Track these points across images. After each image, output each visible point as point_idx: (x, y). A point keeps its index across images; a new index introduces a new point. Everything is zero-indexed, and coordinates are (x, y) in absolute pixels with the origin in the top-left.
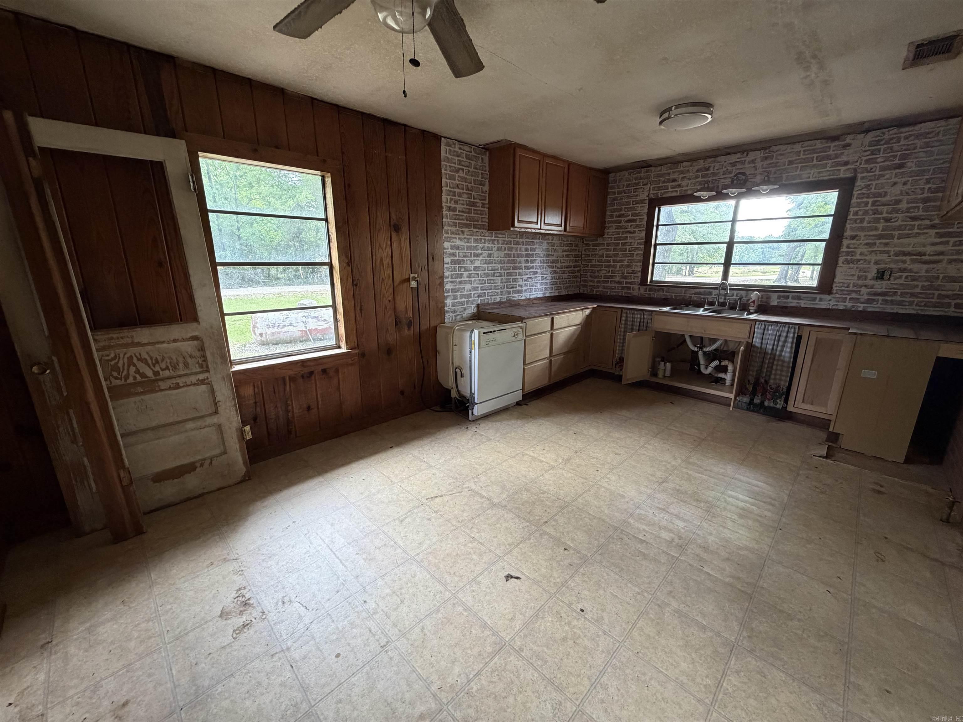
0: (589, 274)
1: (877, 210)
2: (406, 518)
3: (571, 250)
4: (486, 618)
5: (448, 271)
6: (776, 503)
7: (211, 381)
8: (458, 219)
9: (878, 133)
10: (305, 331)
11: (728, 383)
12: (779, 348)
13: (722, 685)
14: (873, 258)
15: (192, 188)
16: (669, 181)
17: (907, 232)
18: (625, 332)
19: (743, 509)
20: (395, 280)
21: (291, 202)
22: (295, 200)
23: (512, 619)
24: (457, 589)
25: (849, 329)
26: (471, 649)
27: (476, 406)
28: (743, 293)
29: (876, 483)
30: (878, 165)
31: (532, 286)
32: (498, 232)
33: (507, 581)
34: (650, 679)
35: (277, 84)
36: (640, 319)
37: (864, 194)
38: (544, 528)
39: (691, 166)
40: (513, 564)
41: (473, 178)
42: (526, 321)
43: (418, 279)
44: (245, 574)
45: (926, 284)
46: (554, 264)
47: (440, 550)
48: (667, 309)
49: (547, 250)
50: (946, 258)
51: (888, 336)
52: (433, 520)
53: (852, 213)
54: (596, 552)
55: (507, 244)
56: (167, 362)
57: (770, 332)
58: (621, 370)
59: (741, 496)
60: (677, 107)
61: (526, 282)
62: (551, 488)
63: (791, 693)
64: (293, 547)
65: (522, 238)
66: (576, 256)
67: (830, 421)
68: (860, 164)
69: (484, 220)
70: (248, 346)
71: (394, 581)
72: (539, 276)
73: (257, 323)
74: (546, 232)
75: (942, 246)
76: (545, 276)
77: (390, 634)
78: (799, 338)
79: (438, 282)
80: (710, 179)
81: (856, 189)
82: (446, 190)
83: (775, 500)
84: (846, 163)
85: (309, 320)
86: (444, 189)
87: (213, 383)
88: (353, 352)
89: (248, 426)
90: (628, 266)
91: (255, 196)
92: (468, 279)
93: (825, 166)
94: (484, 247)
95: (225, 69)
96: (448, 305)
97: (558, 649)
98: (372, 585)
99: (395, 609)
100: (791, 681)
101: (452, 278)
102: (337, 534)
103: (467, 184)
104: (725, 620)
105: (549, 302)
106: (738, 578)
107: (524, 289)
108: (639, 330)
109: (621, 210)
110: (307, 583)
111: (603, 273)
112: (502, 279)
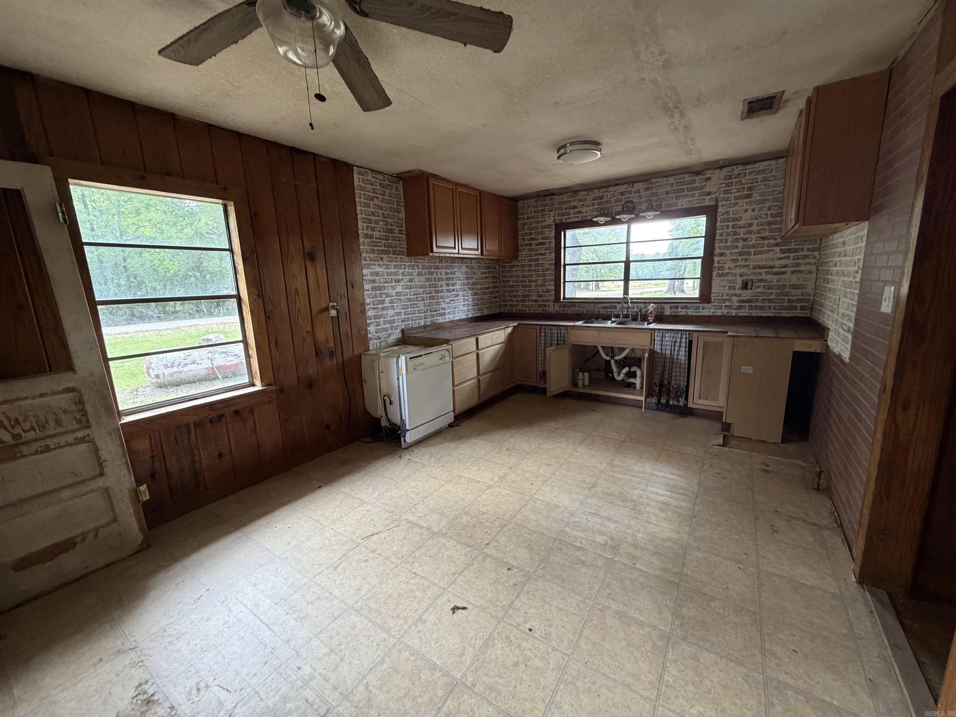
0: (507, 294)
1: (736, 232)
2: (340, 563)
3: (489, 273)
4: (434, 659)
5: (369, 298)
6: (689, 493)
7: (93, 438)
8: (376, 246)
9: (729, 169)
10: (212, 368)
11: (638, 386)
12: (676, 353)
13: (664, 678)
14: (738, 271)
15: (61, 219)
16: (570, 208)
17: (759, 249)
18: (545, 347)
19: (664, 503)
20: (312, 310)
21: (189, 230)
22: (193, 227)
23: (462, 654)
24: (402, 633)
25: (727, 332)
26: (422, 697)
27: (408, 433)
28: (642, 305)
29: (763, 463)
30: (733, 195)
31: (455, 308)
32: (418, 257)
33: (453, 613)
34: (600, 687)
35: (165, 108)
36: (558, 333)
37: (725, 218)
38: (486, 550)
39: (588, 195)
40: (459, 594)
41: (388, 206)
42: (452, 343)
43: (338, 307)
44: (147, 664)
45: (778, 291)
46: (474, 286)
47: (381, 593)
48: (580, 323)
49: (466, 273)
50: (789, 269)
51: (757, 337)
52: (371, 561)
53: (718, 234)
54: (538, 567)
55: (427, 269)
56: (31, 422)
57: (667, 339)
58: (545, 383)
59: (660, 491)
60: (571, 144)
61: (449, 305)
62: (490, 508)
63: (721, 671)
64: (208, 620)
65: (442, 262)
66: (494, 277)
67: (723, 412)
68: (720, 194)
69: (402, 246)
70: (141, 390)
71: (332, 637)
72: (461, 298)
73: (151, 364)
74: (465, 256)
75: (785, 260)
76: (466, 298)
77: (330, 700)
78: (690, 343)
79: (359, 309)
80: (605, 206)
81: (718, 215)
82: (362, 218)
83: (688, 490)
84: (709, 194)
85: (216, 356)
86: (359, 216)
87: (96, 440)
88: (269, 389)
89: (145, 486)
90: (543, 285)
91: (144, 224)
92: (390, 305)
93: (694, 195)
94: (404, 272)
95: (99, 89)
96: (371, 332)
97: (510, 676)
98: (306, 647)
99: (334, 670)
100: (720, 660)
101: (373, 305)
102: (261, 595)
103: (383, 211)
104: (659, 613)
105: (472, 323)
106: (666, 570)
107: (447, 311)
108: (557, 344)
109: (531, 234)
110: (227, 660)
111: (520, 293)
112: (424, 303)
